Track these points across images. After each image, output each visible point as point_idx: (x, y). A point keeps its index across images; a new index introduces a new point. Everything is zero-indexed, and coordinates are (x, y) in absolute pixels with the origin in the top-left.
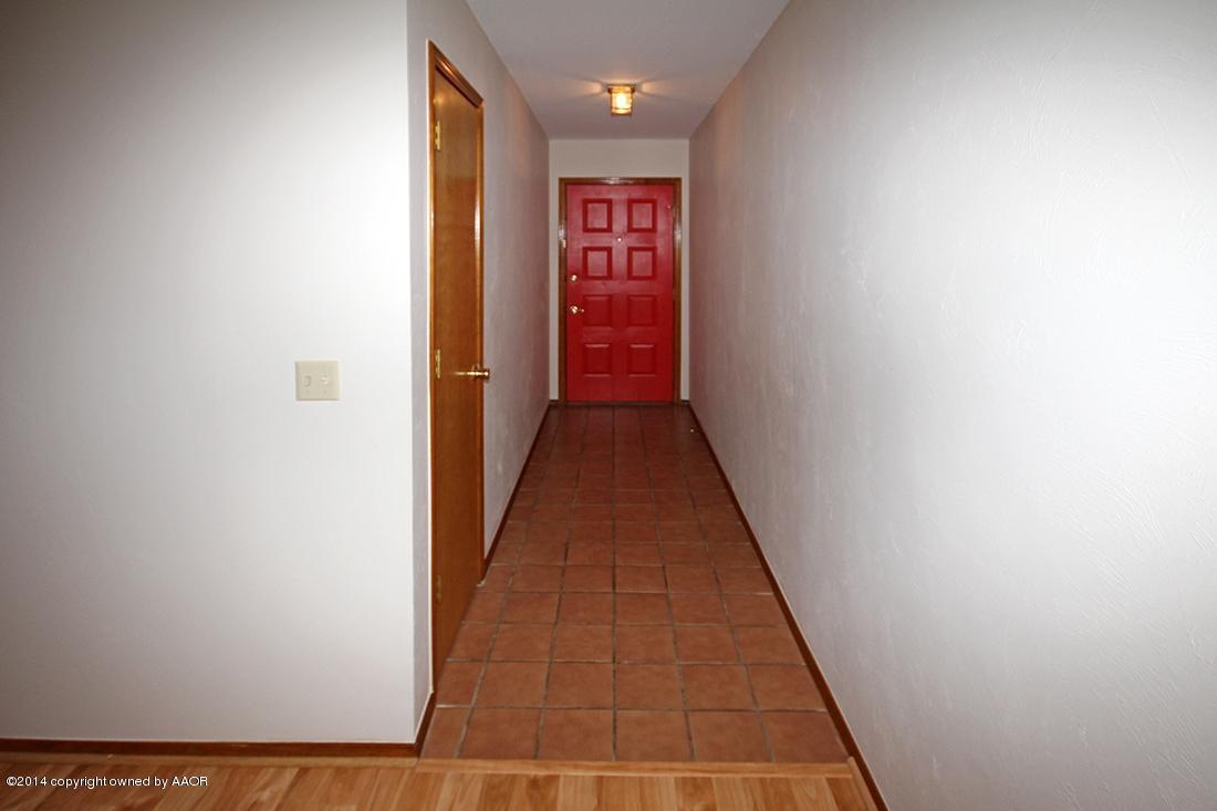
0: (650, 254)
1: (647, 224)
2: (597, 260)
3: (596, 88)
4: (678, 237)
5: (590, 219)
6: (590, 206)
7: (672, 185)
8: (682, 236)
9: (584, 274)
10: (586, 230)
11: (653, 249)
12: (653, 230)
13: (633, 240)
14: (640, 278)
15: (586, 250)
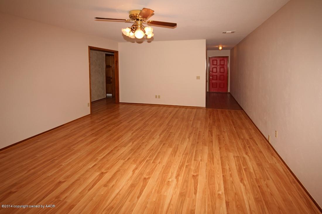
0: (223, 69)
1: (223, 64)
2: (215, 70)
3: (217, 46)
4: (228, 66)
5: (214, 63)
6: (214, 61)
7: (227, 57)
8: (229, 66)
9: (213, 72)
10: (213, 65)
11: (224, 68)
12: (224, 65)
13: (221, 66)
14: (221, 72)
15: (213, 68)
